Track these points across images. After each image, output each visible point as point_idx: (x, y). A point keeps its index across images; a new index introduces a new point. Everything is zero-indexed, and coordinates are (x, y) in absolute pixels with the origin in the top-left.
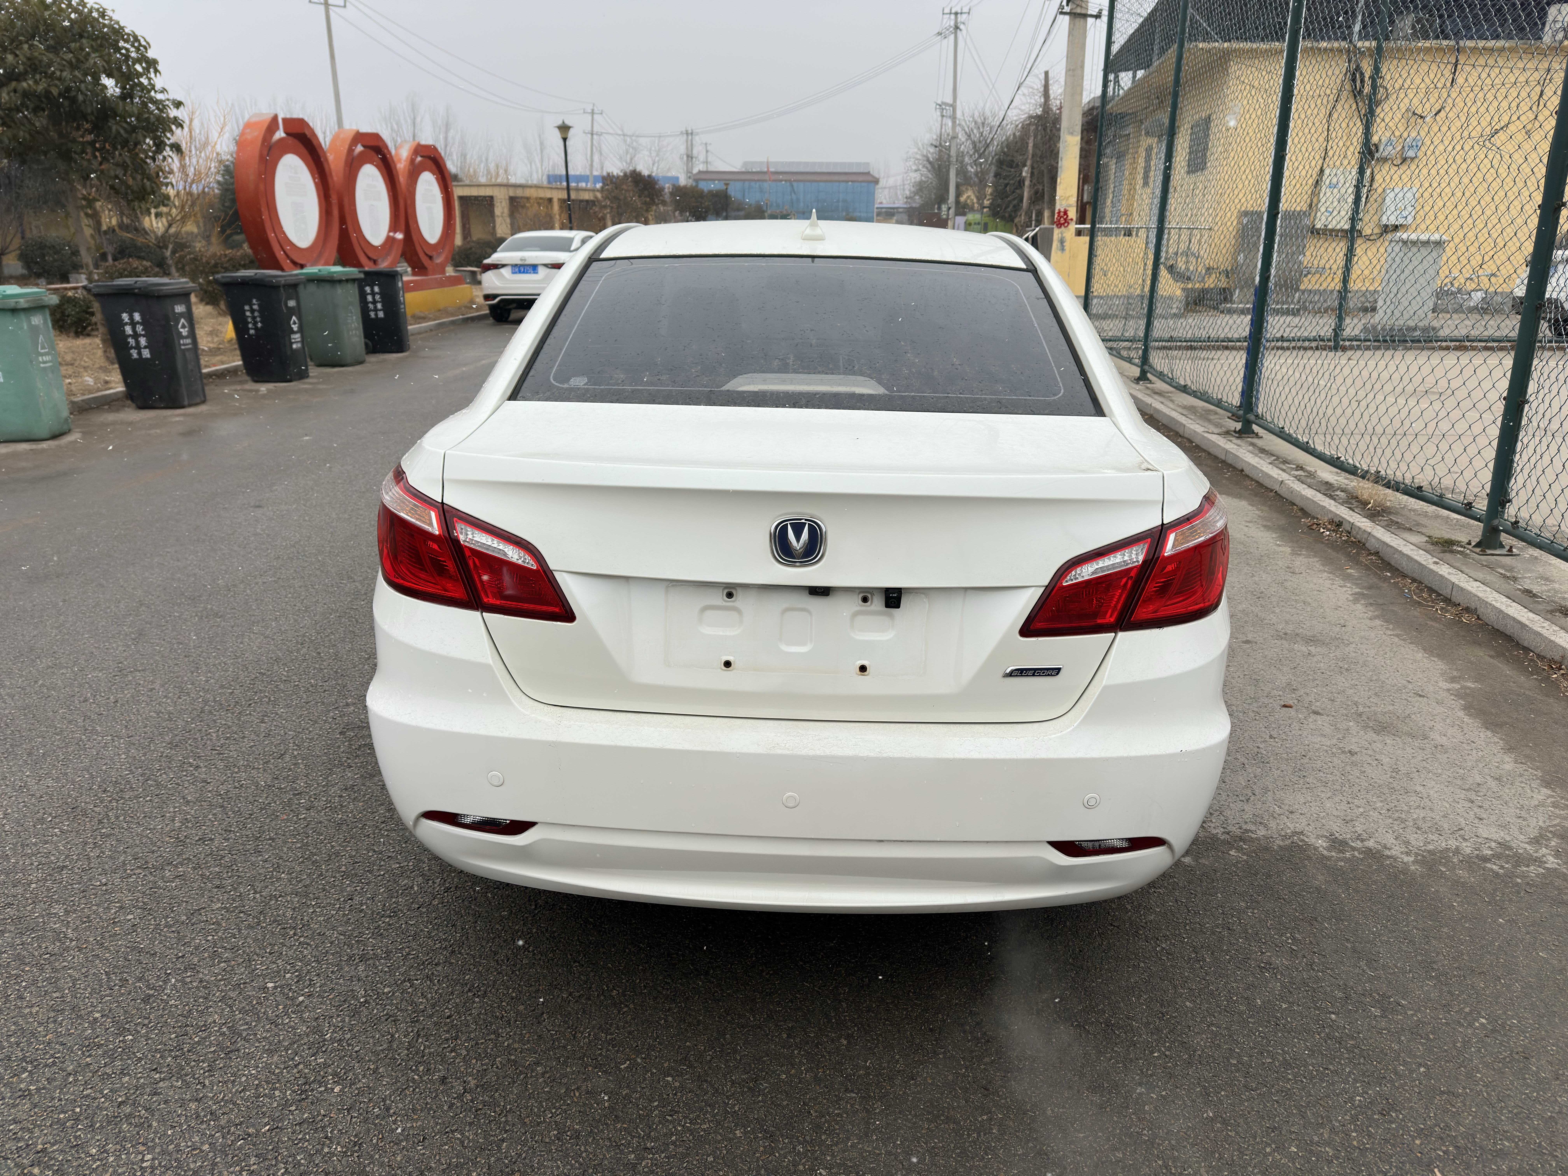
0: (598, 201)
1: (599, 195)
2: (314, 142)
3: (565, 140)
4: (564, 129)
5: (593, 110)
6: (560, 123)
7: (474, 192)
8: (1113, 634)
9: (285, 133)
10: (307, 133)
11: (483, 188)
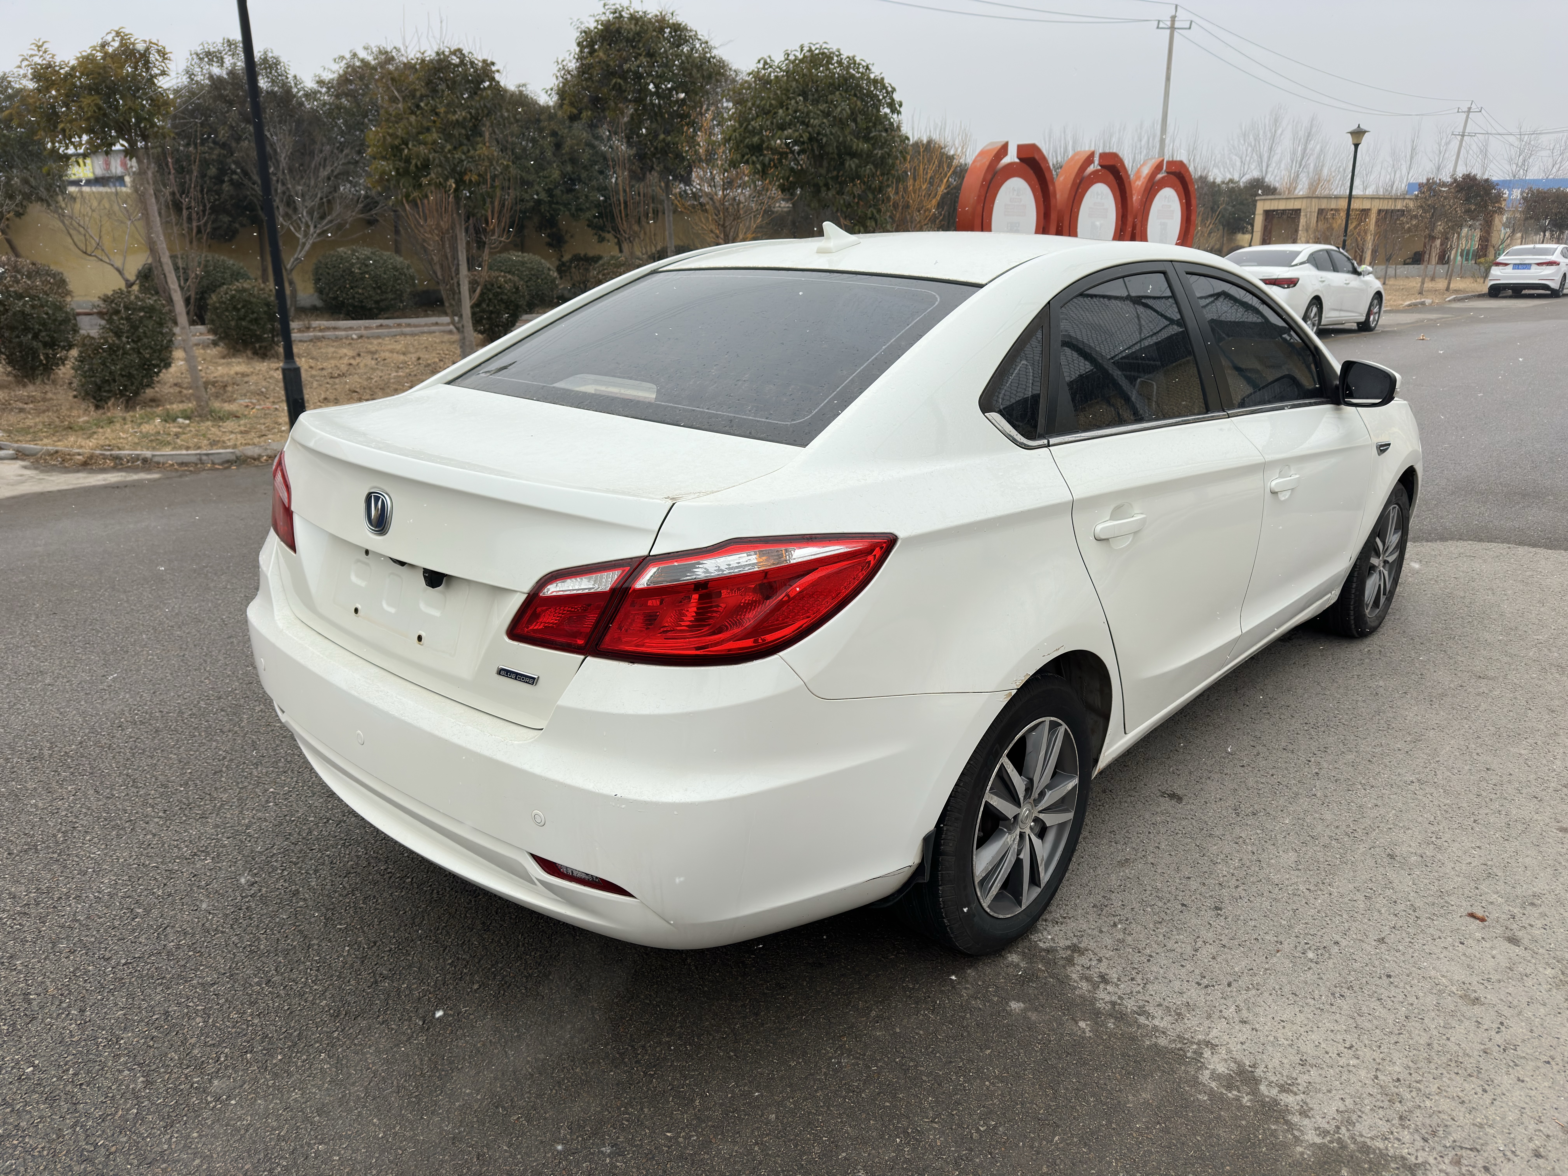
0: (1409, 211)
1: (1411, 205)
2: (1043, 166)
3: (1356, 146)
4: (1358, 134)
5: (1470, 108)
6: (1354, 127)
7: (1281, 205)
8: (582, 657)
9: (1018, 157)
10: (1037, 157)
11: (1293, 201)
